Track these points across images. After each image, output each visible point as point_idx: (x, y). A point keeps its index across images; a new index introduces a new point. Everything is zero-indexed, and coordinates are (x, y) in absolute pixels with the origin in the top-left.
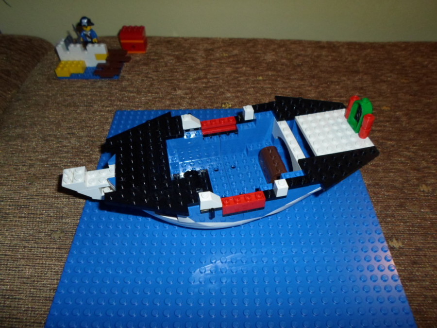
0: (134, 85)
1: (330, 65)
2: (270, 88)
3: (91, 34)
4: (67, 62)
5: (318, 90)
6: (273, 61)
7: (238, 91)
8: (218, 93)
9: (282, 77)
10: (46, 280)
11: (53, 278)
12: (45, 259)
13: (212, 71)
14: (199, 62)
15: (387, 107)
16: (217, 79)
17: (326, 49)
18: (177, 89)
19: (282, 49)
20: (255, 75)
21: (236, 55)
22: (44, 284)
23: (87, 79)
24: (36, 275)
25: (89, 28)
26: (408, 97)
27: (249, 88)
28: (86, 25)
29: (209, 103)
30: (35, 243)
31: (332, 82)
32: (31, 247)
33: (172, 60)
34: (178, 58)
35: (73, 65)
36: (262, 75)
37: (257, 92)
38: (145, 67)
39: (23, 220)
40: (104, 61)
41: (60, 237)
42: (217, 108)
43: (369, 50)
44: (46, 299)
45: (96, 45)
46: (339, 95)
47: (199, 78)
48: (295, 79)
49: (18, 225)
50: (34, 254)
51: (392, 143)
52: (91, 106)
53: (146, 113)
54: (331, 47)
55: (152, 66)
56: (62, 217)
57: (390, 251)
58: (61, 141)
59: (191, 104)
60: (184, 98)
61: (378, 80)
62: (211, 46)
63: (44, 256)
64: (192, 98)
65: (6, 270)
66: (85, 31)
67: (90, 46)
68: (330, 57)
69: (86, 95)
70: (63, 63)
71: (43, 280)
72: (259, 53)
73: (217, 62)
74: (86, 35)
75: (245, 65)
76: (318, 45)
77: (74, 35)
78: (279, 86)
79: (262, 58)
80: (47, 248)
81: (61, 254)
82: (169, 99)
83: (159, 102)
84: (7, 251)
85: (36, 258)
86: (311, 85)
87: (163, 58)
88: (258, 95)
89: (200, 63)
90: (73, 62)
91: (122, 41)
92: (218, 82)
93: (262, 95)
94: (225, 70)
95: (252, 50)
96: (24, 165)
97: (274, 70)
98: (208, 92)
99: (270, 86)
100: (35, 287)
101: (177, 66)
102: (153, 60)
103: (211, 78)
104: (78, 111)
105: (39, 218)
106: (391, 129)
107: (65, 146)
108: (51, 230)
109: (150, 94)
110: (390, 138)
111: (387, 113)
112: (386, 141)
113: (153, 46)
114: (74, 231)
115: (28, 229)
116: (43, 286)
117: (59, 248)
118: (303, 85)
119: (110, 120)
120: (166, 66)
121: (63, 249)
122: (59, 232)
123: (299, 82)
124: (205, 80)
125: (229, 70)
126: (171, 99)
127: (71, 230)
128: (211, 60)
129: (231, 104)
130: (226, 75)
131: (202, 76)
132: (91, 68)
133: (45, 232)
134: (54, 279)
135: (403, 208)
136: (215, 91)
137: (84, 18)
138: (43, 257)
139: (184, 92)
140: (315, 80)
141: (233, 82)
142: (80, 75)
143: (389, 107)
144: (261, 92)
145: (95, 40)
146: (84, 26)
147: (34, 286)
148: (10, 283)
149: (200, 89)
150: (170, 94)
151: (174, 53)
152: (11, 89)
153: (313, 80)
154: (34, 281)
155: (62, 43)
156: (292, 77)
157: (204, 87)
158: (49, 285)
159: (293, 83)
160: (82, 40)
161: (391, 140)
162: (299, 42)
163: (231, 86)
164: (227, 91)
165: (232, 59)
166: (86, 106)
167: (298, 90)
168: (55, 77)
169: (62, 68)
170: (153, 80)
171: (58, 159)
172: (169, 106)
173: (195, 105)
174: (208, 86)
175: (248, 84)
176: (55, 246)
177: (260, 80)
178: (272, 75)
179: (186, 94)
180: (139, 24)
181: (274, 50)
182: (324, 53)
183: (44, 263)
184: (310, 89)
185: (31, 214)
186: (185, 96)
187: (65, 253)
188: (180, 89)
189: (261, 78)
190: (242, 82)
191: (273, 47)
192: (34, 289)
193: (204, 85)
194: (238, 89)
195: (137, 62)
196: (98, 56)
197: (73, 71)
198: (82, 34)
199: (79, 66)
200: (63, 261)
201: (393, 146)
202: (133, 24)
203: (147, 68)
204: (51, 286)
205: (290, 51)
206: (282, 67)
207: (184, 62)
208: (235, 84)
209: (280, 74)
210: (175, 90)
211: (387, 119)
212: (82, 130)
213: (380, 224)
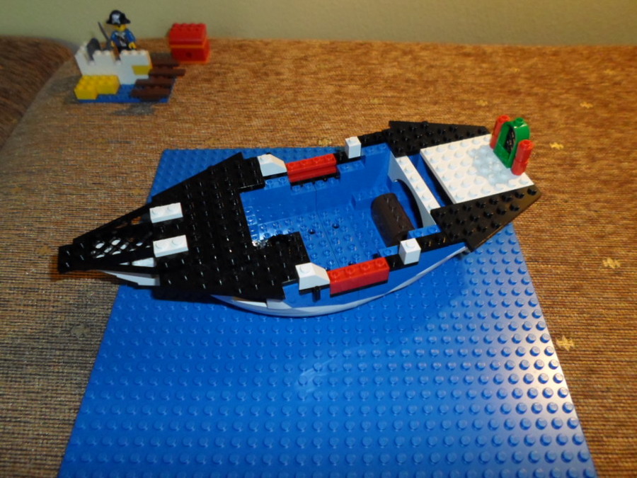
1: (478, 82)
2: (388, 116)
3: (125, 36)
4: (91, 78)
6: (395, 77)
7: (344, 121)
8: (312, 123)
9: (406, 99)
10: (63, 396)
11: (73, 393)
12: (62, 366)
13: (304, 90)
14: (285, 77)
15: (559, 143)
16: (312, 102)
17: (472, 58)
18: (253, 117)
19: (407, 58)
20: (368, 97)
21: (340, 67)
22: (61, 401)
23: (121, 102)
24: (50, 388)
25: (122, 28)
26: (590, 129)
27: (358, 116)
28: (119, 22)
29: (300, 139)
30: (48, 342)
31: (480, 107)
32: (42, 349)
33: (246, 74)
34: (255, 73)
35: (101, 82)
36: (377, 97)
37: (369, 122)
38: (206, 85)
39: (30, 309)
40: (145, 77)
41: (83, 334)
42: (311, 145)
43: (536, 59)
44: (64, 422)
45: (134, 53)
47: (286, 102)
48: (426, 102)
49: (22, 316)
50: (46, 359)
51: (565, 197)
52: (127, 143)
53: (208, 153)
54: (481, 54)
55: (216, 84)
56: (86, 305)
57: (558, 353)
58: (84, 195)
59: (272, 140)
60: (263, 131)
61: (547, 104)
62: (303, 52)
63: (60, 361)
64: (275, 131)
65: (7, 381)
68: (478, 70)
69: (120, 127)
70: (86, 78)
71: (59, 395)
72: (374, 64)
73: (311, 78)
74: (119, 38)
75: (353, 82)
77: (101, 39)
78: (402, 113)
79: (379, 72)
80: (64, 350)
81: (84, 359)
82: (241, 133)
83: (227, 136)
84: (6, 354)
85: (49, 364)
86: (449, 112)
87: (233, 72)
88: (371, 126)
89: (287, 79)
90: (100, 78)
91: (173, 46)
92: (312, 107)
94: (324, 88)
95: (364, 59)
96: (31, 230)
97: (394, 89)
98: (298, 121)
99: (389, 113)
100: (48, 406)
101: (252, 83)
102: (218, 74)
103: (302, 101)
104: (109, 151)
105: (53, 307)
106: (564, 176)
107: (90, 202)
108: (70, 324)
109: (213, 125)
110: (562, 189)
111: (559, 153)
112: (556, 195)
113: (218, 52)
114: (102, 325)
115: (37, 323)
116: (60, 404)
117: (82, 350)
118: (438, 111)
119: (156, 164)
120: (237, 83)
121: (87, 351)
122: (82, 326)
123: (432, 106)
124: (294, 104)
125: (331, 89)
126: (244, 133)
127: (99, 324)
128: (303, 74)
129: (332, 140)
130: (324, 97)
131: (290, 98)
132: (126, 87)
133: (62, 327)
134: (75, 395)
135: (578, 293)
136: (308, 121)
137: (115, 12)
138: (59, 363)
139: (263, 121)
140: (456, 104)
141: (334, 107)
142: (110, 97)
143: (562, 143)
144: (375, 122)
145: (132, 44)
146: (116, 24)
147: (46, 404)
148: (13, 400)
149: (287, 118)
150: (240, 124)
151: (248, 64)
152: (11, 118)
153: (452, 104)
154: (47, 397)
155: (84, 49)
156: (421, 100)
157: (293, 115)
158: (67, 403)
159: (423, 109)
160: (113, 44)
161: (563, 193)
163: (333, 113)
164: (326, 120)
165: (333, 73)
166: (121, 143)
168: (73, 100)
169: (85, 86)
170: (218, 104)
171: (80, 221)
172: (241, 143)
173: (280, 141)
174: (297, 112)
175: (357, 110)
176: (76, 347)
177: (374, 104)
178: (392, 97)
179: (267, 125)
180: (196, 21)
182: (469, 62)
183: (61, 371)
184: (447, 117)
185: (41, 300)
186: (265, 128)
187: (91, 357)
188: (258, 118)
189: (376, 101)
190: (347, 108)
191: (394, 54)
192: (46, 408)
193: (292, 112)
194: (343, 117)
195: (194, 78)
196: (136, 69)
197: (101, 90)
198: (114, 37)
199: (109, 82)
200: (89, 368)
201: (566, 201)
202: (188, 21)
203: (209, 86)
204: (71, 403)
205: (420, 61)
206: (408, 84)
207: (264, 77)
208: (338, 110)
209: (404, 95)
210: (249, 118)
211: (558, 162)
212: (114, 179)
213: (544, 316)
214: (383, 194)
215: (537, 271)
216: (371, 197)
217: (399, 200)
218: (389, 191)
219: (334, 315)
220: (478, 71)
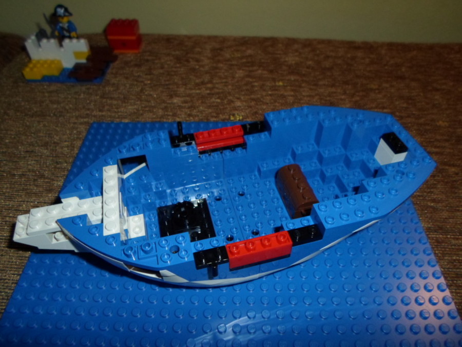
0: (119, 91)
1: (368, 69)
2: (291, 96)
3: (68, 27)
4: (38, 62)
5: (354, 99)
6: (297, 64)
7: (253, 100)
8: (225, 102)
9: (307, 82)
13: (220, 74)
14: (204, 63)
15: (443, 122)
16: (226, 84)
17: (362, 50)
18: (174, 96)
19: (307, 50)
20: (274, 80)
21: (250, 56)
23: (62, 82)
25: (65, 20)
27: (265, 96)
28: (63, 15)
29: (214, 114)
31: (371, 90)
34: (178, 59)
35: (46, 66)
36: (282, 80)
37: (275, 101)
38: (136, 69)
40: (84, 61)
42: (223, 120)
43: (415, 52)
45: (75, 41)
46: (380, 106)
47: (203, 83)
48: (324, 85)
51: (456, 170)
52: (63, 116)
53: (130, 126)
54: (369, 47)
55: (145, 68)
59: (190, 115)
60: (182, 107)
61: (430, 88)
62: (220, 45)
64: (192, 107)
66: (61, 22)
67: (66, 41)
70: (34, 62)
72: (280, 54)
73: (226, 64)
74: (62, 28)
75: (261, 68)
76: (351, 46)
77: (48, 30)
78: (304, 94)
79: (282, 60)
82: (162, 109)
83: (150, 111)
86: (345, 93)
87: (160, 59)
88: (277, 104)
89: (205, 65)
90: (45, 62)
91: (110, 37)
92: (226, 88)
93: (282, 104)
94: (236, 73)
95: (270, 49)
98: (213, 100)
99: (292, 93)
101: (175, 68)
102: (147, 61)
103: (217, 83)
106: (452, 151)
107: (20, 168)
109: (139, 103)
110: (452, 162)
111: (445, 130)
112: (447, 167)
113: (149, 44)
118: (335, 93)
120: (162, 68)
123: (330, 88)
124: (209, 85)
125: (240, 74)
126: (165, 109)
128: (219, 61)
129: (242, 116)
130: (236, 80)
131: (206, 80)
132: (68, 69)
136: (222, 99)
137: (60, 6)
139: (182, 99)
140: (350, 87)
141: (245, 88)
142: (53, 78)
143: (446, 122)
144: (281, 101)
145: (73, 34)
146: (60, 16)
149: (203, 97)
150: (164, 102)
151: (173, 53)
153: (347, 86)
155: (33, 37)
156: (321, 83)
157: (208, 94)
159: (322, 90)
160: (57, 33)
161: (454, 166)
162: (329, 42)
163: (243, 93)
164: (238, 99)
165: (244, 60)
167: (328, 98)
169: (32, 69)
170: (145, 84)
172: (162, 117)
173: (196, 116)
174: (213, 92)
175: (265, 90)
177: (279, 86)
178: (295, 80)
179: (186, 102)
180: (131, 17)
181: (296, 51)
182: (360, 54)
184: (343, 97)
186: (184, 105)
188: (178, 96)
189: (281, 84)
190: (256, 89)
191: (296, 46)
193: (208, 92)
194: (253, 96)
195: (126, 63)
196: (77, 54)
197: (45, 72)
198: (58, 27)
199: (53, 66)
201: (457, 174)
202: (124, 17)
203: (139, 70)
205: (318, 52)
206: (308, 70)
207: (186, 63)
208: (247, 90)
209: (304, 79)
210: (171, 97)
211: (445, 138)
212: (45, 148)
213: (449, 289)
214: (287, 164)
215: (437, 241)
216: (276, 167)
217: (302, 170)
218: (292, 162)
219: (240, 285)
220: (367, 60)
